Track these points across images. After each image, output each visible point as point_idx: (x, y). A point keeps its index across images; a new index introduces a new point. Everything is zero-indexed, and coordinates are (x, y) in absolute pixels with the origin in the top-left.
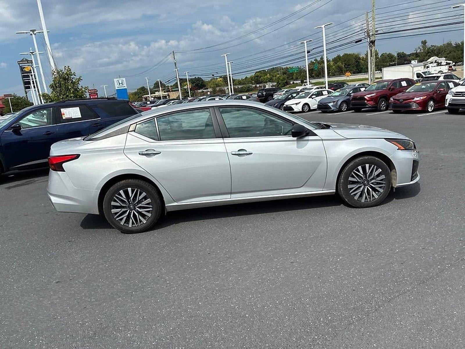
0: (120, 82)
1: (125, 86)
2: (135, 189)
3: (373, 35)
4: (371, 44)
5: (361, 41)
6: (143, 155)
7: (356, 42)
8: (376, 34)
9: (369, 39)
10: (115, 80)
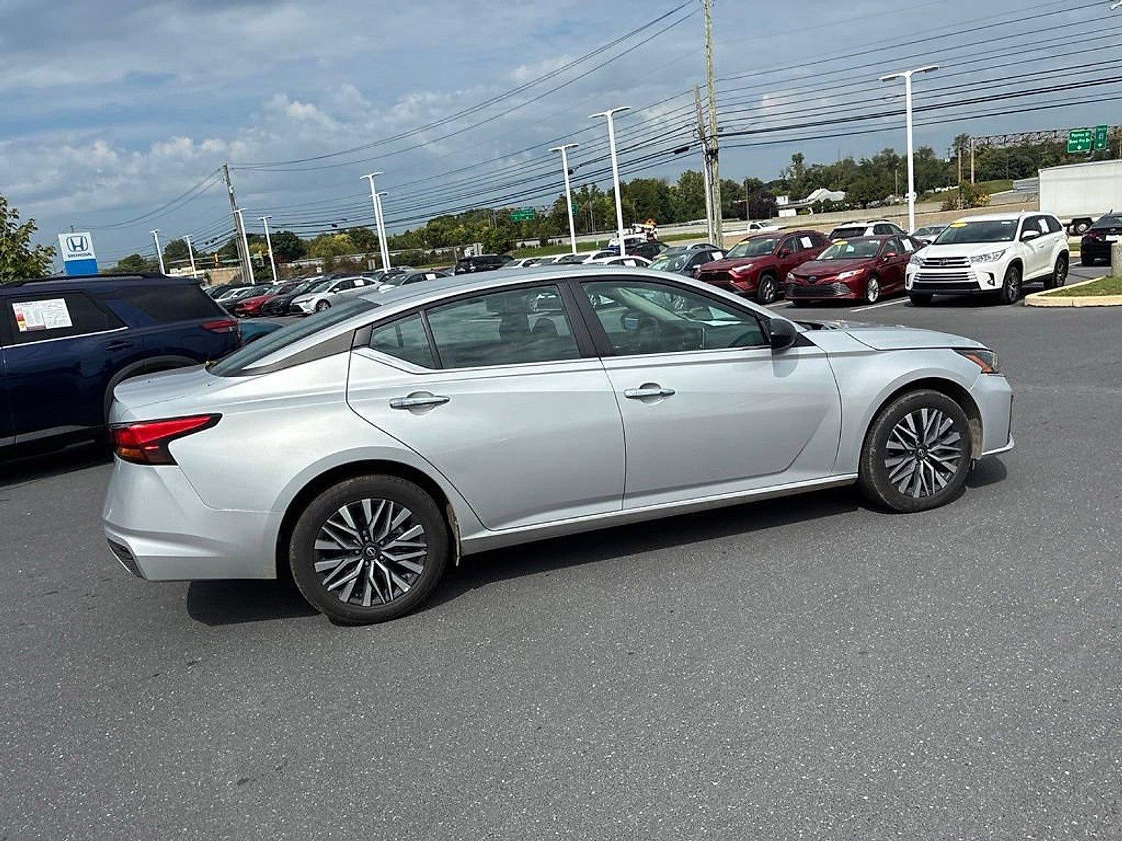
0: (77, 243)
1: (89, 254)
2: (381, 502)
3: (712, 137)
4: (709, 157)
5: (686, 149)
6: (402, 407)
7: (677, 152)
8: (720, 136)
9: (704, 145)
10: (62, 238)
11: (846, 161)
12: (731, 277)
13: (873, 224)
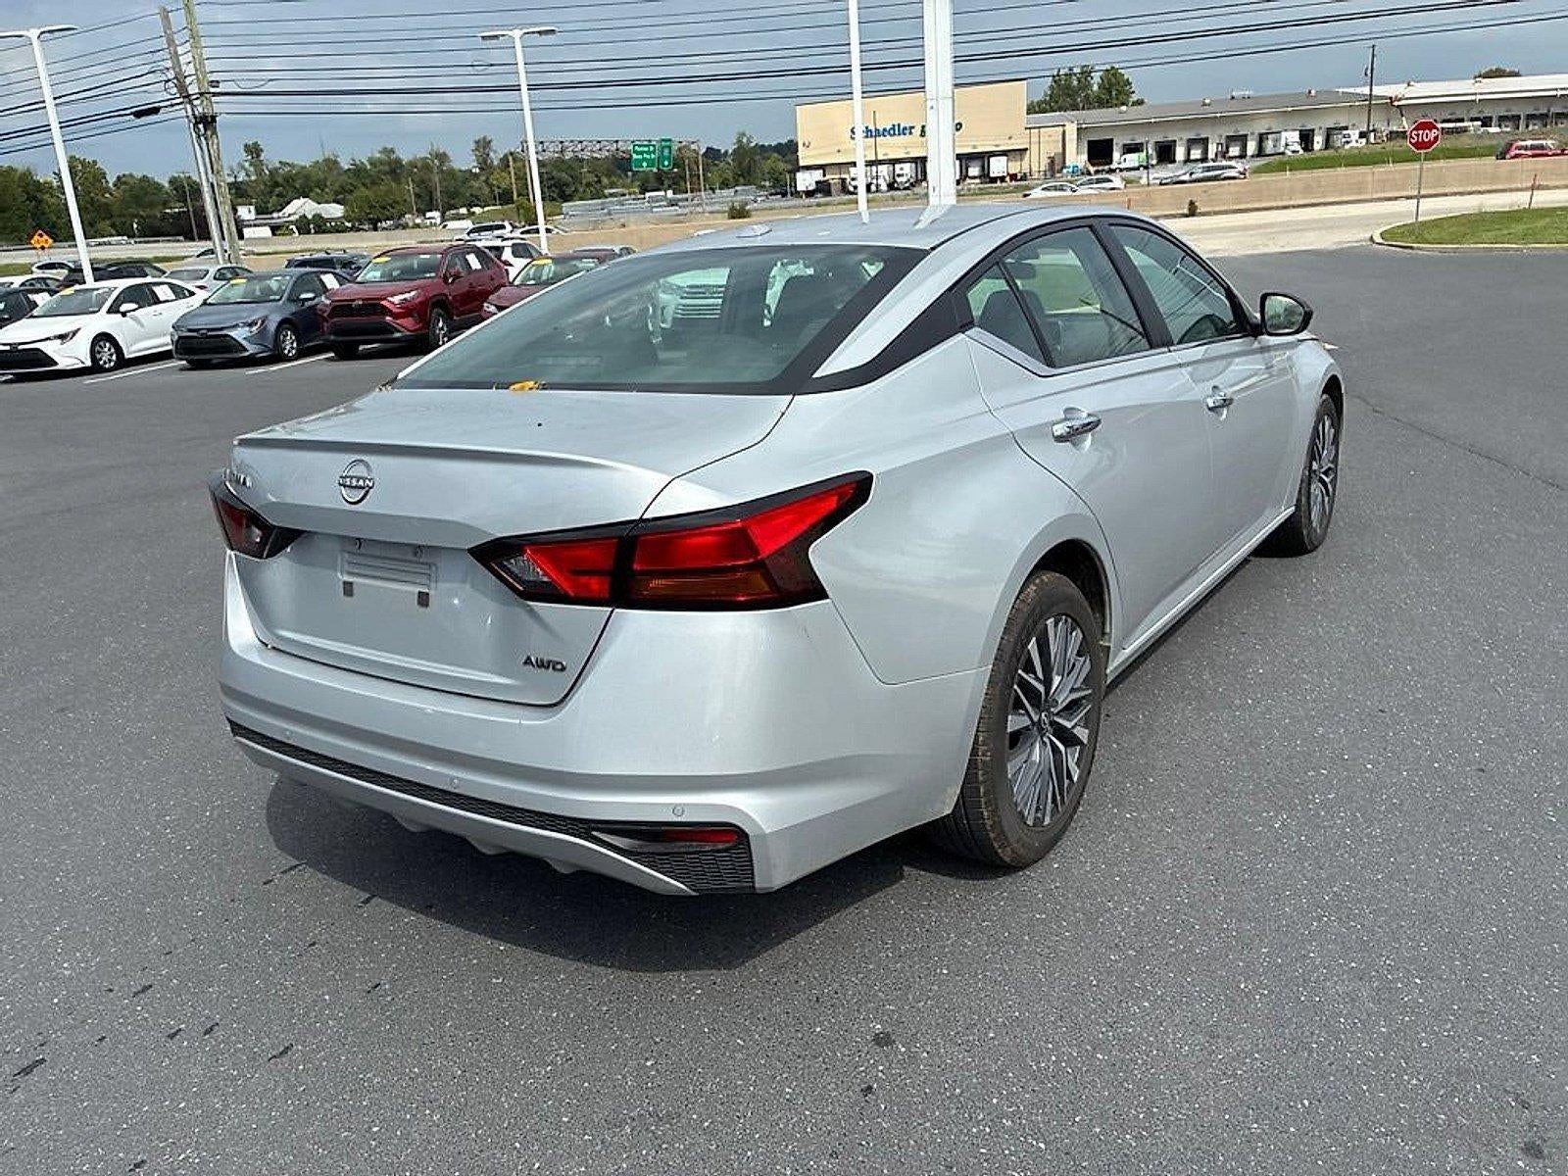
3: (201, 94)
4: (201, 126)
5: (156, 111)
7: (138, 114)
8: (215, 94)
9: (188, 106)
11: (327, 160)
12: (386, 311)
13: (510, 243)
